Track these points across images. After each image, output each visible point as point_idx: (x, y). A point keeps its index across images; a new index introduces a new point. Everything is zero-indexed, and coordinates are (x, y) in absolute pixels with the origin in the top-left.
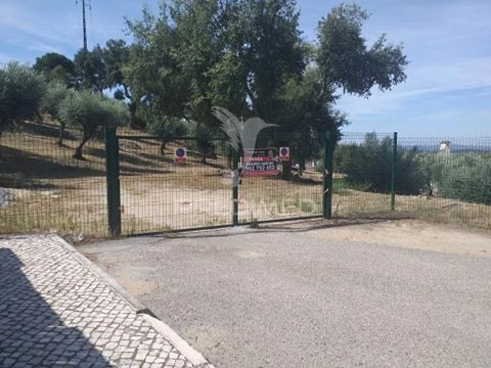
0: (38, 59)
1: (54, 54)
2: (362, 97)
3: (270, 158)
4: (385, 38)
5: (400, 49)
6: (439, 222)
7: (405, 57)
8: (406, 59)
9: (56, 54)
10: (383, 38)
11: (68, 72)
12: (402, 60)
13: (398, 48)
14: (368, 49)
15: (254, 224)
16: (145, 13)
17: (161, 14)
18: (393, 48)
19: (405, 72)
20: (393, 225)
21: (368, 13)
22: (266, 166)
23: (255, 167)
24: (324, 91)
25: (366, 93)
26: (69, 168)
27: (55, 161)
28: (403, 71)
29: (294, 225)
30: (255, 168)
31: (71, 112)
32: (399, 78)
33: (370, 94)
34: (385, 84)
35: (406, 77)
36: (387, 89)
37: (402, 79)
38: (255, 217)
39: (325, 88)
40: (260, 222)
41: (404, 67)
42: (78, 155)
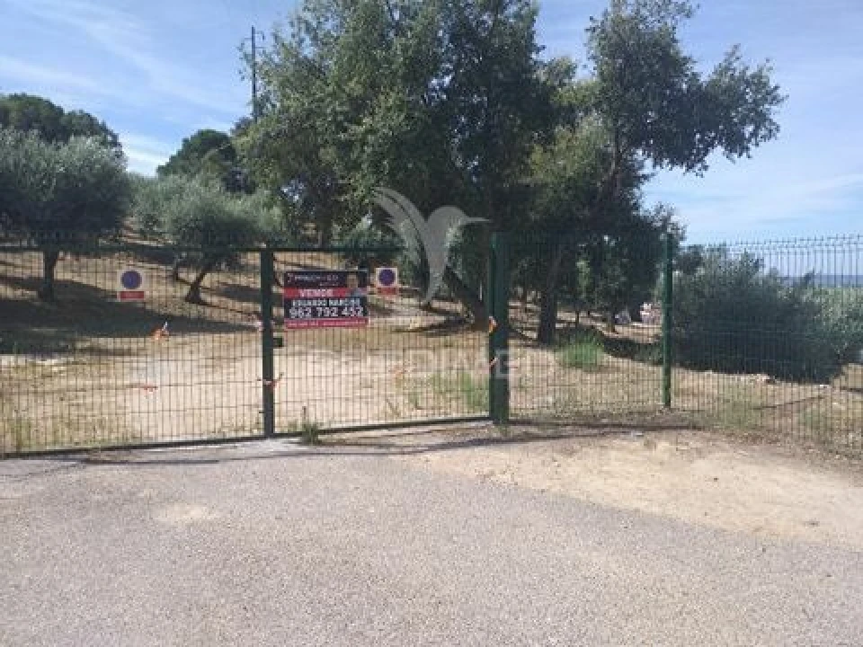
0: (186, 141)
1: (209, 131)
2: (691, 175)
3: (352, 293)
4: (738, 54)
5: (765, 73)
6: (755, 439)
7: (776, 88)
8: (781, 92)
9: (213, 132)
10: (733, 53)
11: (226, 159)
12: (772, 96)
13: (760, 71)
14: (704, 79)
15: (311, 436)
16: (276, 37)
17: (293, 36)
18: (749, 73)
19: (775, 118)
20: (638, 444)
21: (692, 4)
22: (341, 308)
23: (314, 308)
24: (617, 164)
25: (699, 165)
26: (170, 318)
27: (148, 307)
28: (771, 117)
29: (406, 438)
30: (315, 313)
31: (176, 221)
32: (763, 132)
33: (706, 168)
34: (736, 144)
35: (778, 129)
36: (740, 155)
37: (770, 135)
38: (312, 420)
39: (619, 158)
40: (325, 432)
41: (774, 108)
42: (194, 297)
